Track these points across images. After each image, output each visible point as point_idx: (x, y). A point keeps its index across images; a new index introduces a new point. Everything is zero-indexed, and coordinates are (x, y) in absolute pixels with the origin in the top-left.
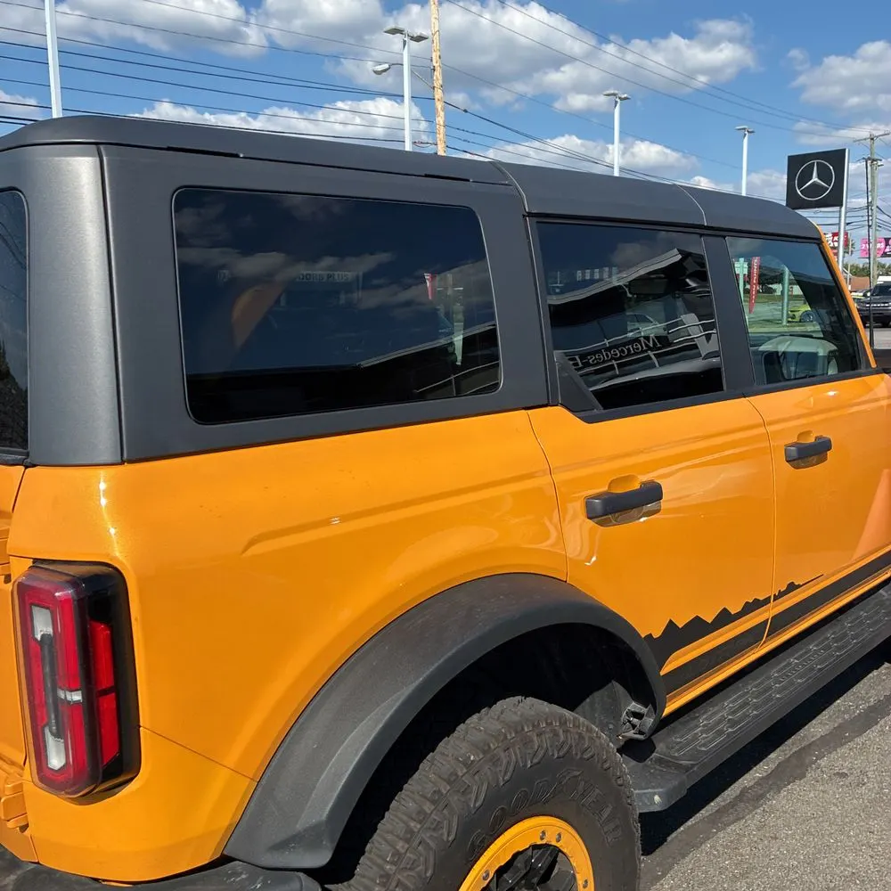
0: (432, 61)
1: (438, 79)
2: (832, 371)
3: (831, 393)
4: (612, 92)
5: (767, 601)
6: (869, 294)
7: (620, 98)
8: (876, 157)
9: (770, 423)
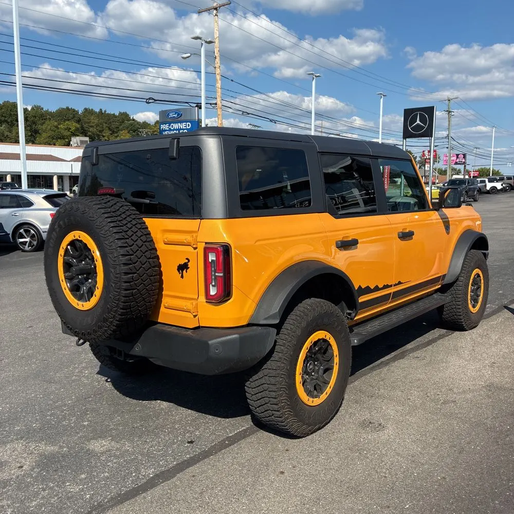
0: (214, 53)
1: (217, 63)
2: (416, 209)
3: (417, 217)
4: (311, 73)
5: (391, 286)
6: (446, 185)
7: (315, 76)
8: (451, 110)
9: (393, 224)
